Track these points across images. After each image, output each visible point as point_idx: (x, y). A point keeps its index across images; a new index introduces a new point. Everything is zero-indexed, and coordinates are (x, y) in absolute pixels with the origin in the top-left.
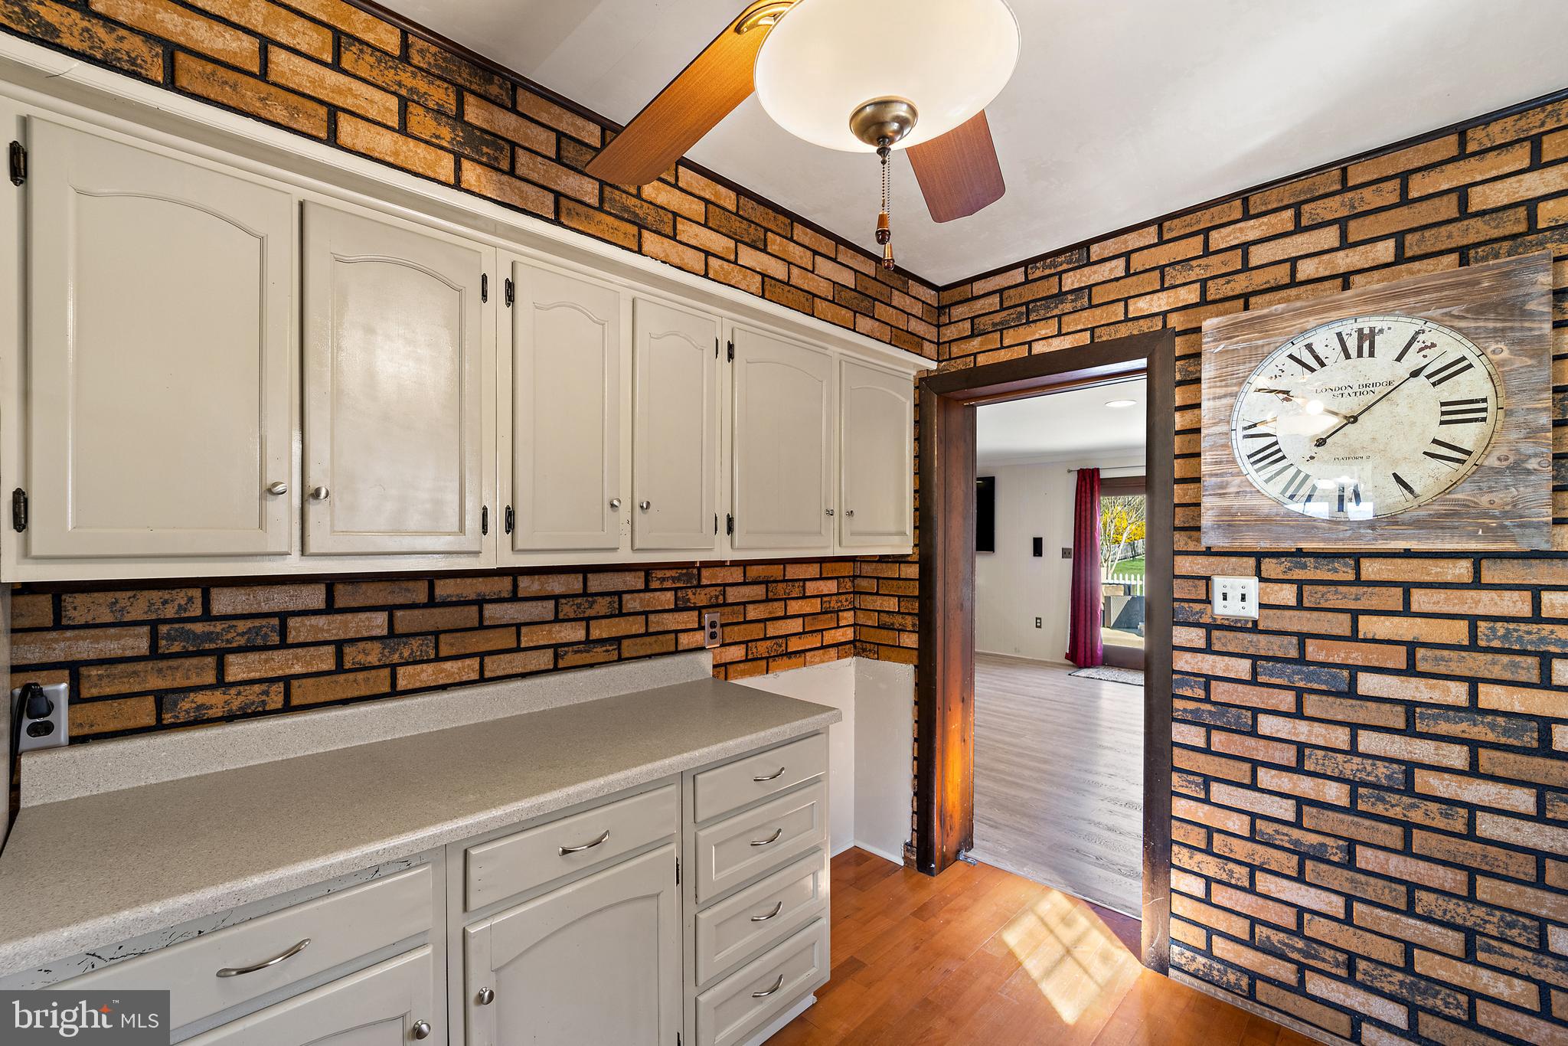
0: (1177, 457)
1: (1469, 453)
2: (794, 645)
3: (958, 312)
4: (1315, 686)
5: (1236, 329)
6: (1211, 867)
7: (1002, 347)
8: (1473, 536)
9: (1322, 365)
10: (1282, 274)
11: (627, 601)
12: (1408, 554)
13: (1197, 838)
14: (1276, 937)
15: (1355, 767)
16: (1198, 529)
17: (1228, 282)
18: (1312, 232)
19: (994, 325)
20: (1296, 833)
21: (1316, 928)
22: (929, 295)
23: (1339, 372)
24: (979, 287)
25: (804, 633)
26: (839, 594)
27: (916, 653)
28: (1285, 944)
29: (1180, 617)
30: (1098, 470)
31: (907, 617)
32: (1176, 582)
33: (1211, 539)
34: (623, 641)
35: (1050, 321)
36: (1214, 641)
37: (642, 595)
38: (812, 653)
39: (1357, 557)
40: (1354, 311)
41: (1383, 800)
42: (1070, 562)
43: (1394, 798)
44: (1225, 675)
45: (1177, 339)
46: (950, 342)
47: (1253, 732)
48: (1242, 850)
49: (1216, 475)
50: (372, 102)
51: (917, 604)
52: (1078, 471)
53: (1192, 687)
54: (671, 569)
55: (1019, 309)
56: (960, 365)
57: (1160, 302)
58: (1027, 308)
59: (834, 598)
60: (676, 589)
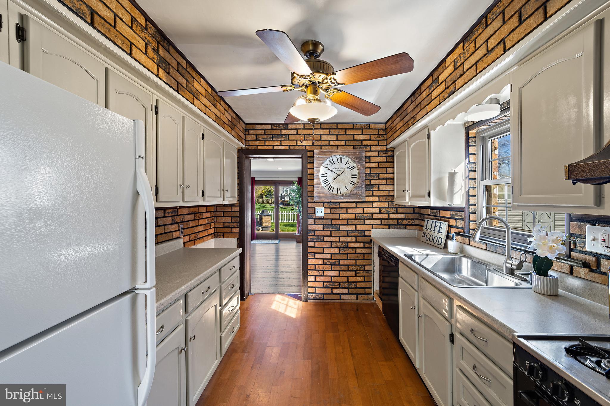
0: (308, 180)
1: (355, 183)
2: (201, 235)
3: (251, 132)
4: (334, 229)
5: (320, 153)
6: (316, 273)
7: (265, 145)
8: (356, 198)
9: (334, 163)
10: (327, 143)
11: (159, 221)
12: (347, 202)
13: (313, 267)
14: (327, 284)
15: (340, 244)
16: (313, 197)
17: (318, 142)
18: (333, 136)
19: (263, 138)
20: (331, 261)
21: (335, 279)
22: (243, 125)
23: (337, 165)
24: (258, 127)
25: (203, 231)
26: (211, 217)
27: (238, 234)
28: (329, 285)
29: (309, 217)
30: (254, 177)
31: (235, 223)
32: (308, 209)
33: (316, 199)
34: (158, 236)
35: (278, 141)
36: (316, 222)
37: (163, 219)
38: (205, 237)
39: (340, 202)
40: (340, 154)
41: (344, 250)
43: (345, 249)
44: (318, 229)
45: (308, 152)
46: (249, 140)
47: (323, 241)
48: (321, 267)
49: (317, 185)
50: (140, 43)
51: (238, 219)
53: (312, 233)
54: (171, 209)
55: (270, 136)
56: (252, 148)
57: (304, 143)
58: (272, 136)
59: (210, 218)
60: (172, 216)
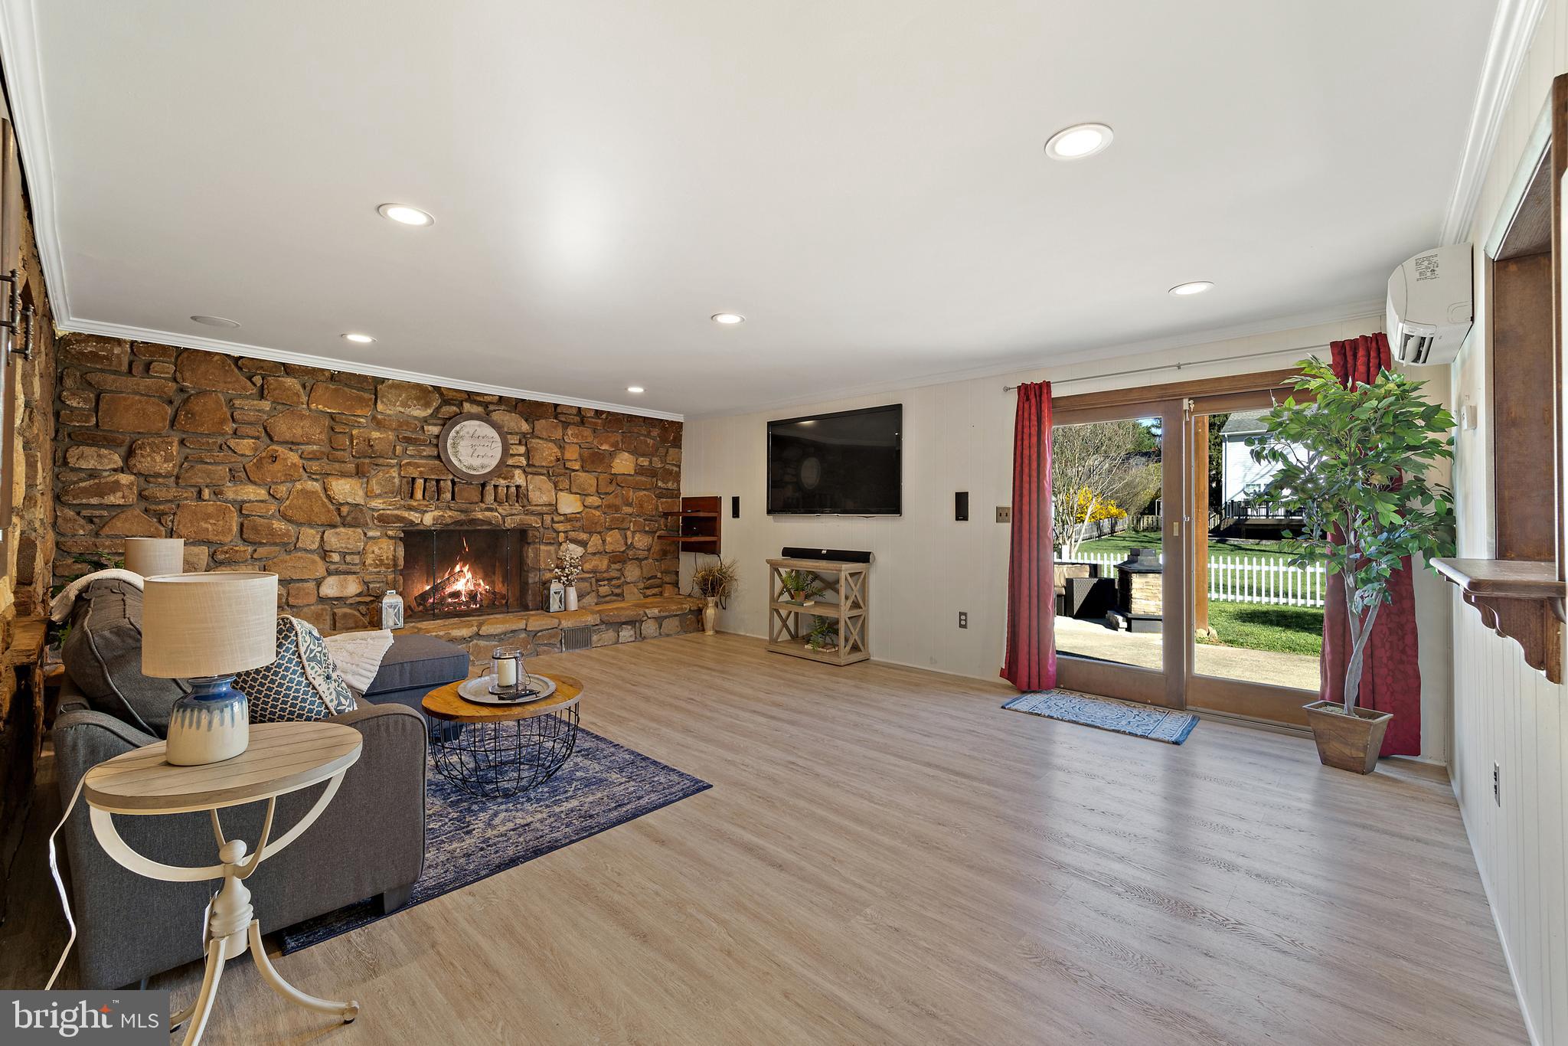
30: (1048, 384)
42: (1007, 527)
52: (1019, 387)
